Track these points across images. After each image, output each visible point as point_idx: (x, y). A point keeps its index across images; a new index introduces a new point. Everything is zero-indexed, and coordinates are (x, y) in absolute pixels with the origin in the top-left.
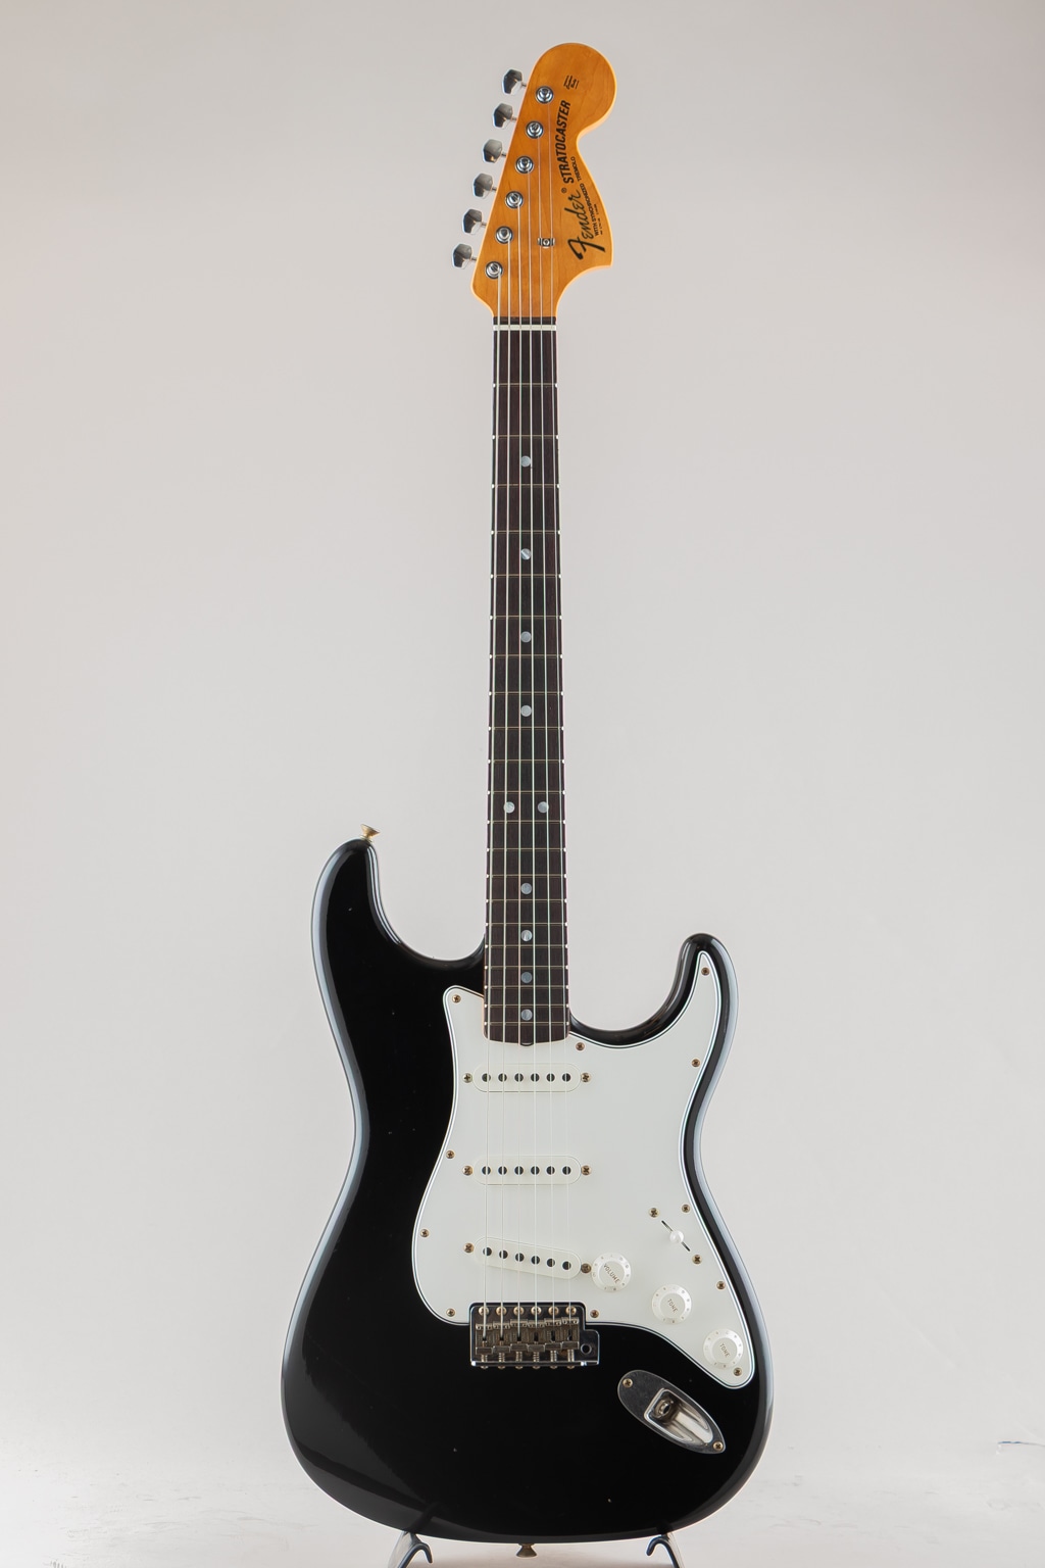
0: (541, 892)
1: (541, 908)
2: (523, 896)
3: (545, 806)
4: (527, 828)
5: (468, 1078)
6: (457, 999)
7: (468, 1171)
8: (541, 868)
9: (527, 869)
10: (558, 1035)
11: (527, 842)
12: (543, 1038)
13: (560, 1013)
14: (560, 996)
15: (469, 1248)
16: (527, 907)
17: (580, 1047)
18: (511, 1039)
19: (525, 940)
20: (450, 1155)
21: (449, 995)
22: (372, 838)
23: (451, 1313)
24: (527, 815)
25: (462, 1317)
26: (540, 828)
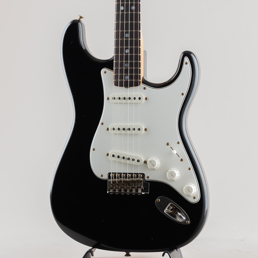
0: (132, 37)
1: (131, 41)
2: (126, 38)
3: (134, 8)
4: (127, 15)
5: (108, 99)
6: (105, 72)
7: (108, 129)
8: (132, 29)
9: (127, 29)
10: (137, 84)
11: (127, 20)
12: (131, 85)
13: (137, 77)
14: (138, 71)
15: (108, 155)
16: (127, 41)
17: (145, 88)
18: (121, 85)
19: (126, 52)
20: (102, 124)
21: (103, 71)
22: (81, 19)
23: (102, 176)
24: (127, 11)
25: (105, 177)
26: (132, 15)
